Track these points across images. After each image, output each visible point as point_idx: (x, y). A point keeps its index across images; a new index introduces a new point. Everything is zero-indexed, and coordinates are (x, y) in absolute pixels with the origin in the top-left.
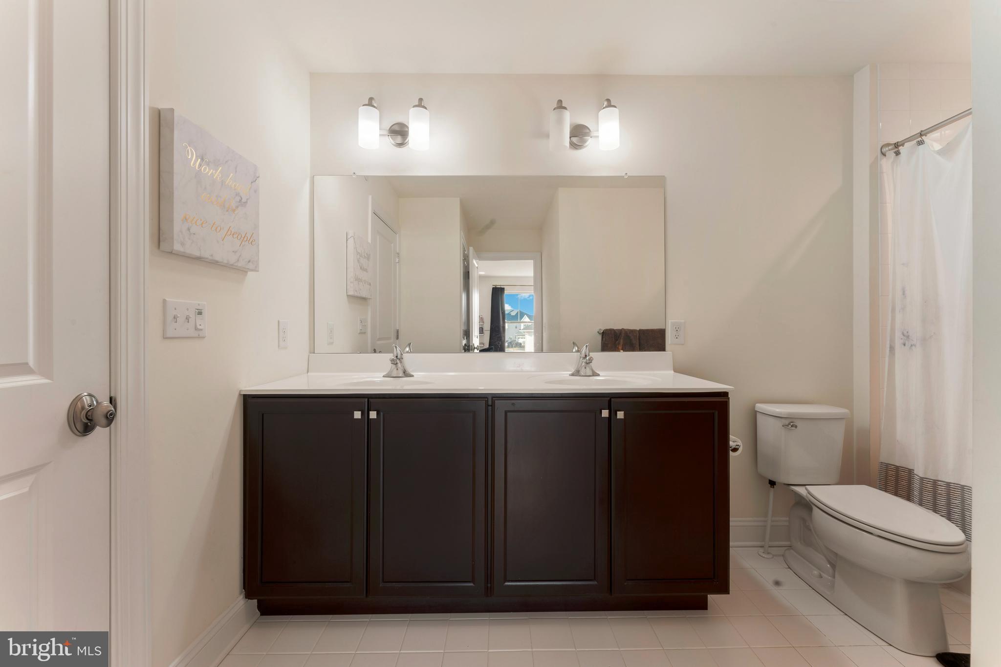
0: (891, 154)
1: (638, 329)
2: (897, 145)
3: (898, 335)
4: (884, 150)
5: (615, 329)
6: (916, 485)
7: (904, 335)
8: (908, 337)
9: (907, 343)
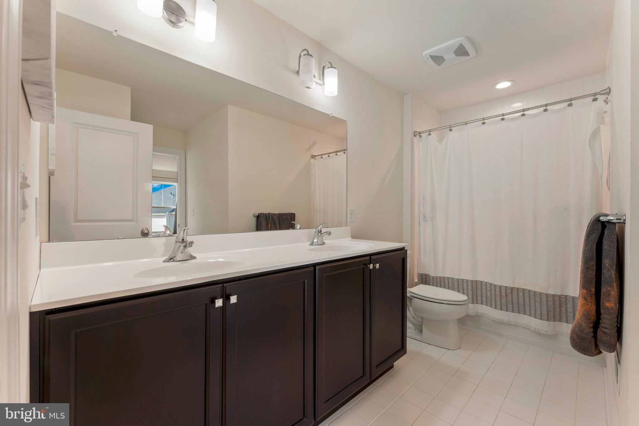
0: (418, 136)
1: (277, 213)
2: (420, 133)
3: (422, 216)
4: (415, 133)
5: (265, 213)
6: (431, 280)
7: (424, 216)
8: (425, 217)
9: (425, 220)
